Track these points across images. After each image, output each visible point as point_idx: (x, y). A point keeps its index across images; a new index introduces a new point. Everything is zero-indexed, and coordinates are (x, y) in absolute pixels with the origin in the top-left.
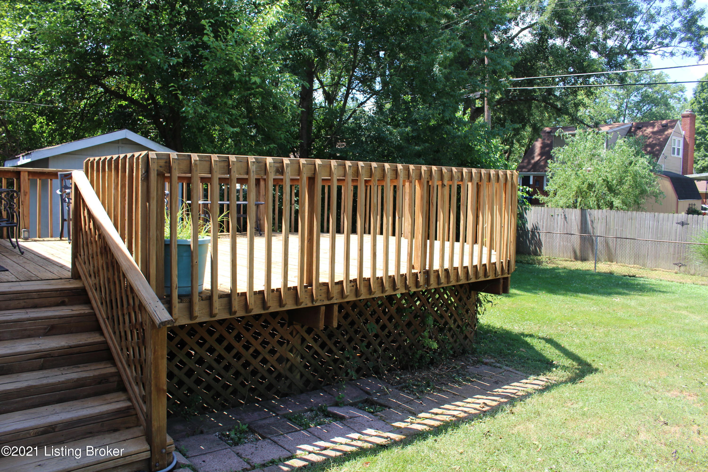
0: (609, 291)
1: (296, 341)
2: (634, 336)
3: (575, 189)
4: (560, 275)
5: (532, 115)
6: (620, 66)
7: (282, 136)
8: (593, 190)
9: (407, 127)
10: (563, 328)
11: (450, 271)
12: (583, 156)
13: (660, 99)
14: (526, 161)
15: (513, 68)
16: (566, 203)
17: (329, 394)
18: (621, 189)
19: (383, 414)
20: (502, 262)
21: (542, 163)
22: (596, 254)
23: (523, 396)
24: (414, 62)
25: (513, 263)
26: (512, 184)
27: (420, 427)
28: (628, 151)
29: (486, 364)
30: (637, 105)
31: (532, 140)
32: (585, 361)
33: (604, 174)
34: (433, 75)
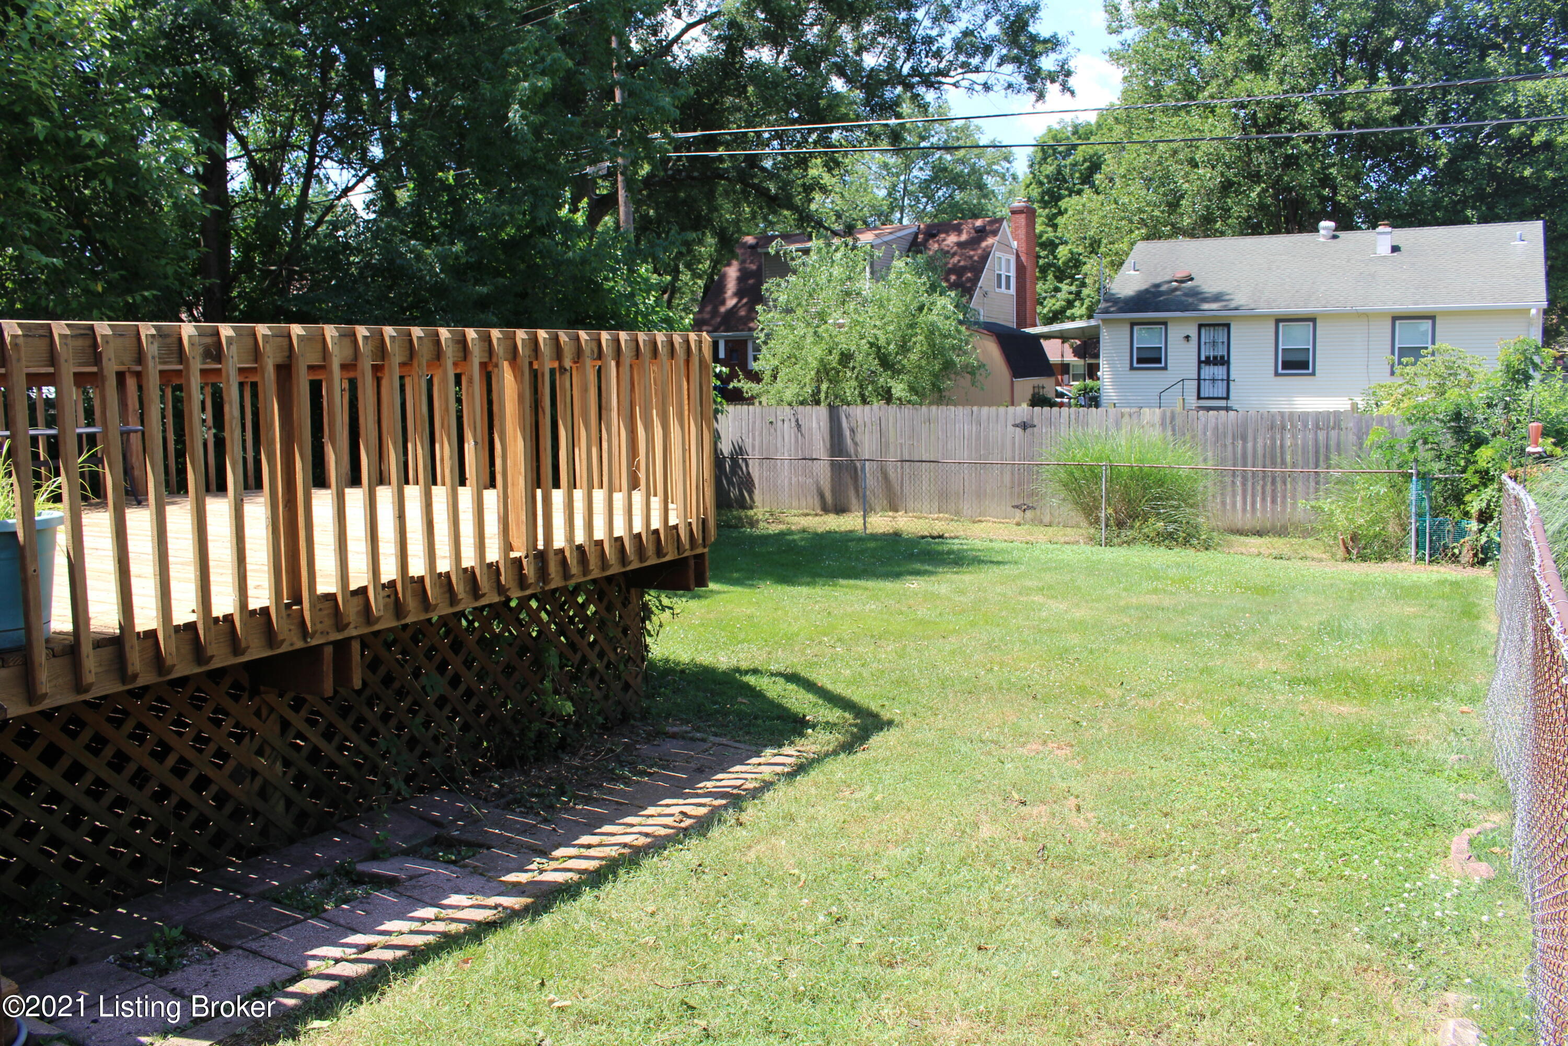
0: (897, 569)
1: (268, 730)
2: (953, 653)
3: (815, 364)
4: (796, 545)
5: (716, 210)
6: (891, 108)
7: (170, 270)
8: (851, 365)
9: (454, 244)
10: (816, 649)
11: (587, 549)
12: (828, 295)
13: (969, 175)
14: (708, 309)
15: (678, 112)
16: (798, 395)
17: (354, 836)
18: (905, 362)
19: (477, 861)
20: (690, 524)
21: (742, 313)
22: (865, 496)
23: (755, 789)
24: (463, 98)
25: (711, 523)
26: (702, 361)
27: (560, 877)
28: (916, 283)
29: (674, 736)
30: (926, 187)
31: (718, 263)
32: (867, 709)
33: (870, 332)
34: (509, 127)
